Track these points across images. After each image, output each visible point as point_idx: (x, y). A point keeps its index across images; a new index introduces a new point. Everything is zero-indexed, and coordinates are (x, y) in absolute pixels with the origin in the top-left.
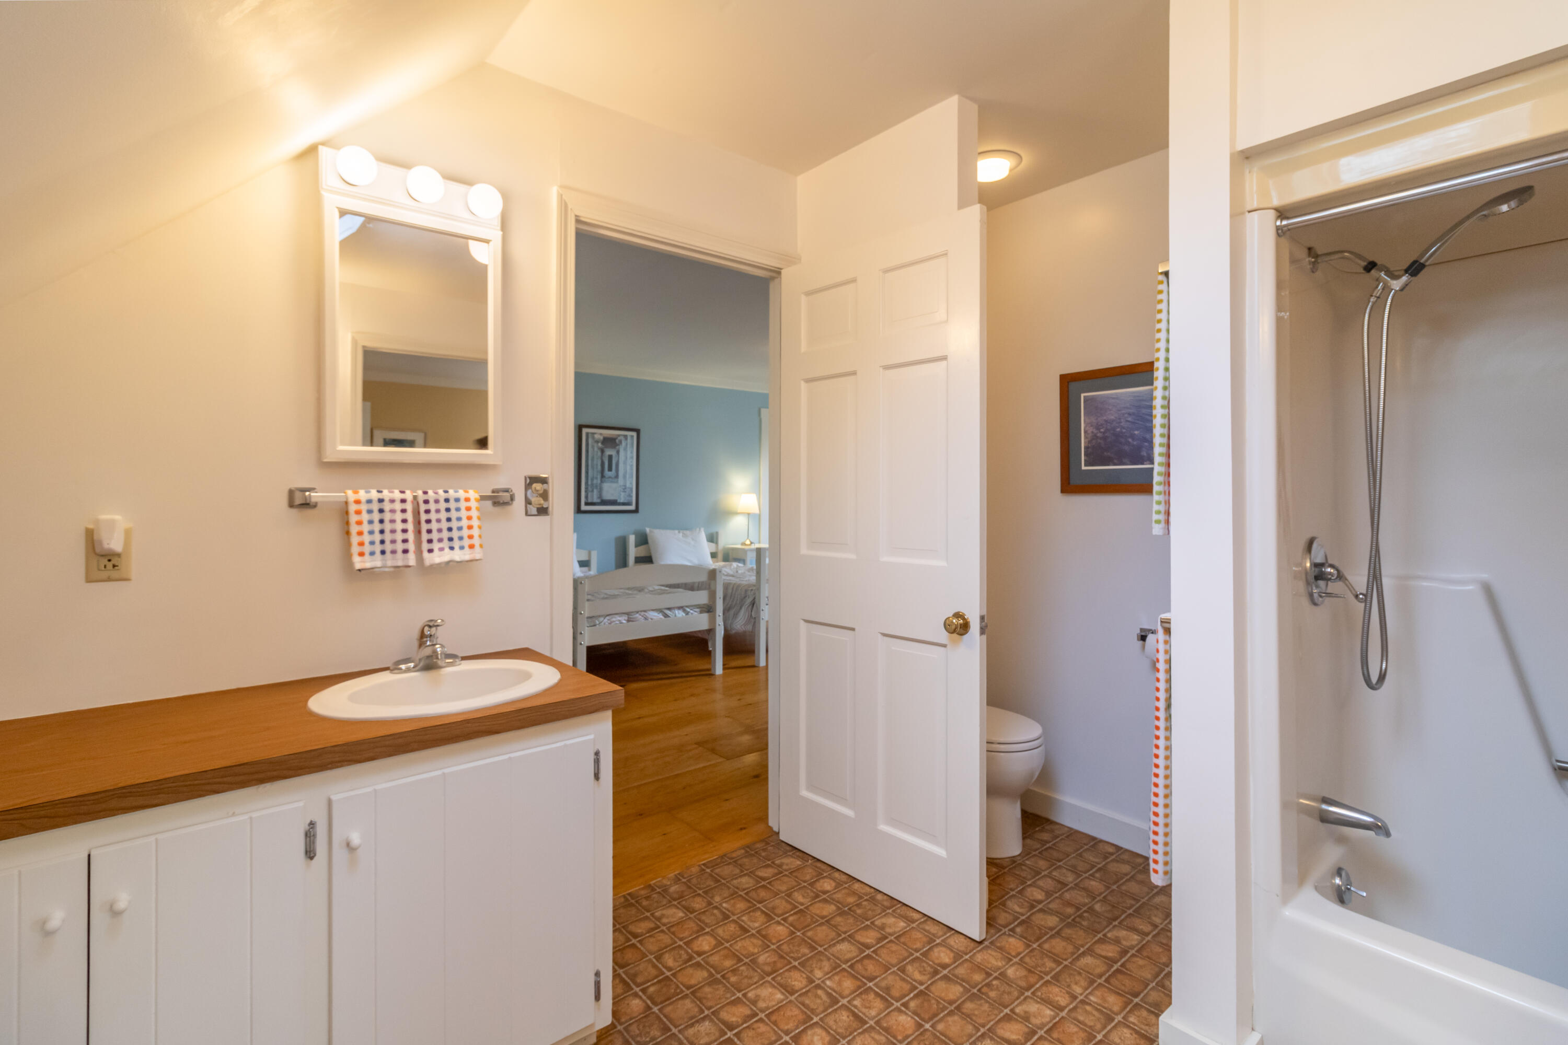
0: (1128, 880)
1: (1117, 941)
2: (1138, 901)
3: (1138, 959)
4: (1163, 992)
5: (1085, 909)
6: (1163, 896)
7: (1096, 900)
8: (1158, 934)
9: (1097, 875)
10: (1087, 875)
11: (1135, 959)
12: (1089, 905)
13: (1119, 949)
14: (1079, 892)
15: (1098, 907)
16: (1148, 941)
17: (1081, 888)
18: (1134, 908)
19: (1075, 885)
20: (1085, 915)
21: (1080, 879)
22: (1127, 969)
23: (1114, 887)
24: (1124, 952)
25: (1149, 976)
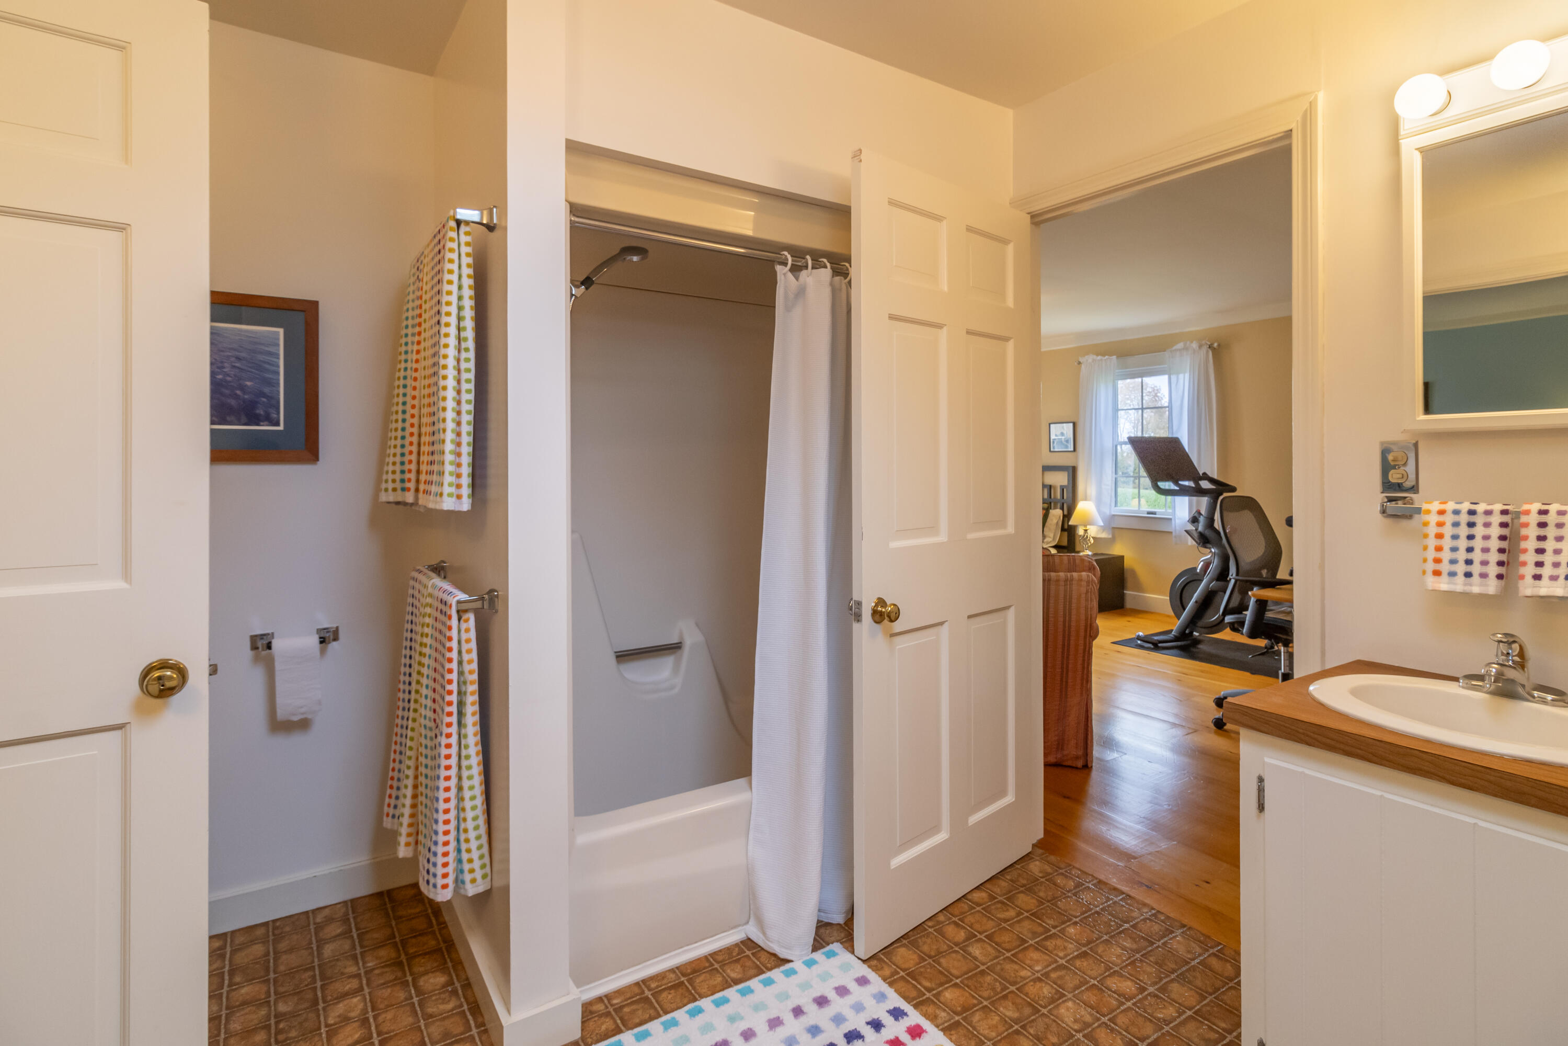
0: (275, 960)
1: (345, 1019)
2: (313, 968)
3: (383, 1016)
4: (437, 1020)
5: (273, 1021)
6: (328, 946)
7: (272, 1003)
8: (368, 981)
9: (237, 979)
10: (226, 989)
11: (381, 1019)
12: (273, 1014)
13: (356, 1025)
14: (242, 1013)
15: (282, 1008)
16: (370, 993)
17: (239, 1006)
18: (318, 977)
19: (227, 1008)
20: (281, 1026)
21: (224, 1000)
22: (386, 1033)
23: (272, 976)
24: (365, 1022)
25: (411, 1020)
